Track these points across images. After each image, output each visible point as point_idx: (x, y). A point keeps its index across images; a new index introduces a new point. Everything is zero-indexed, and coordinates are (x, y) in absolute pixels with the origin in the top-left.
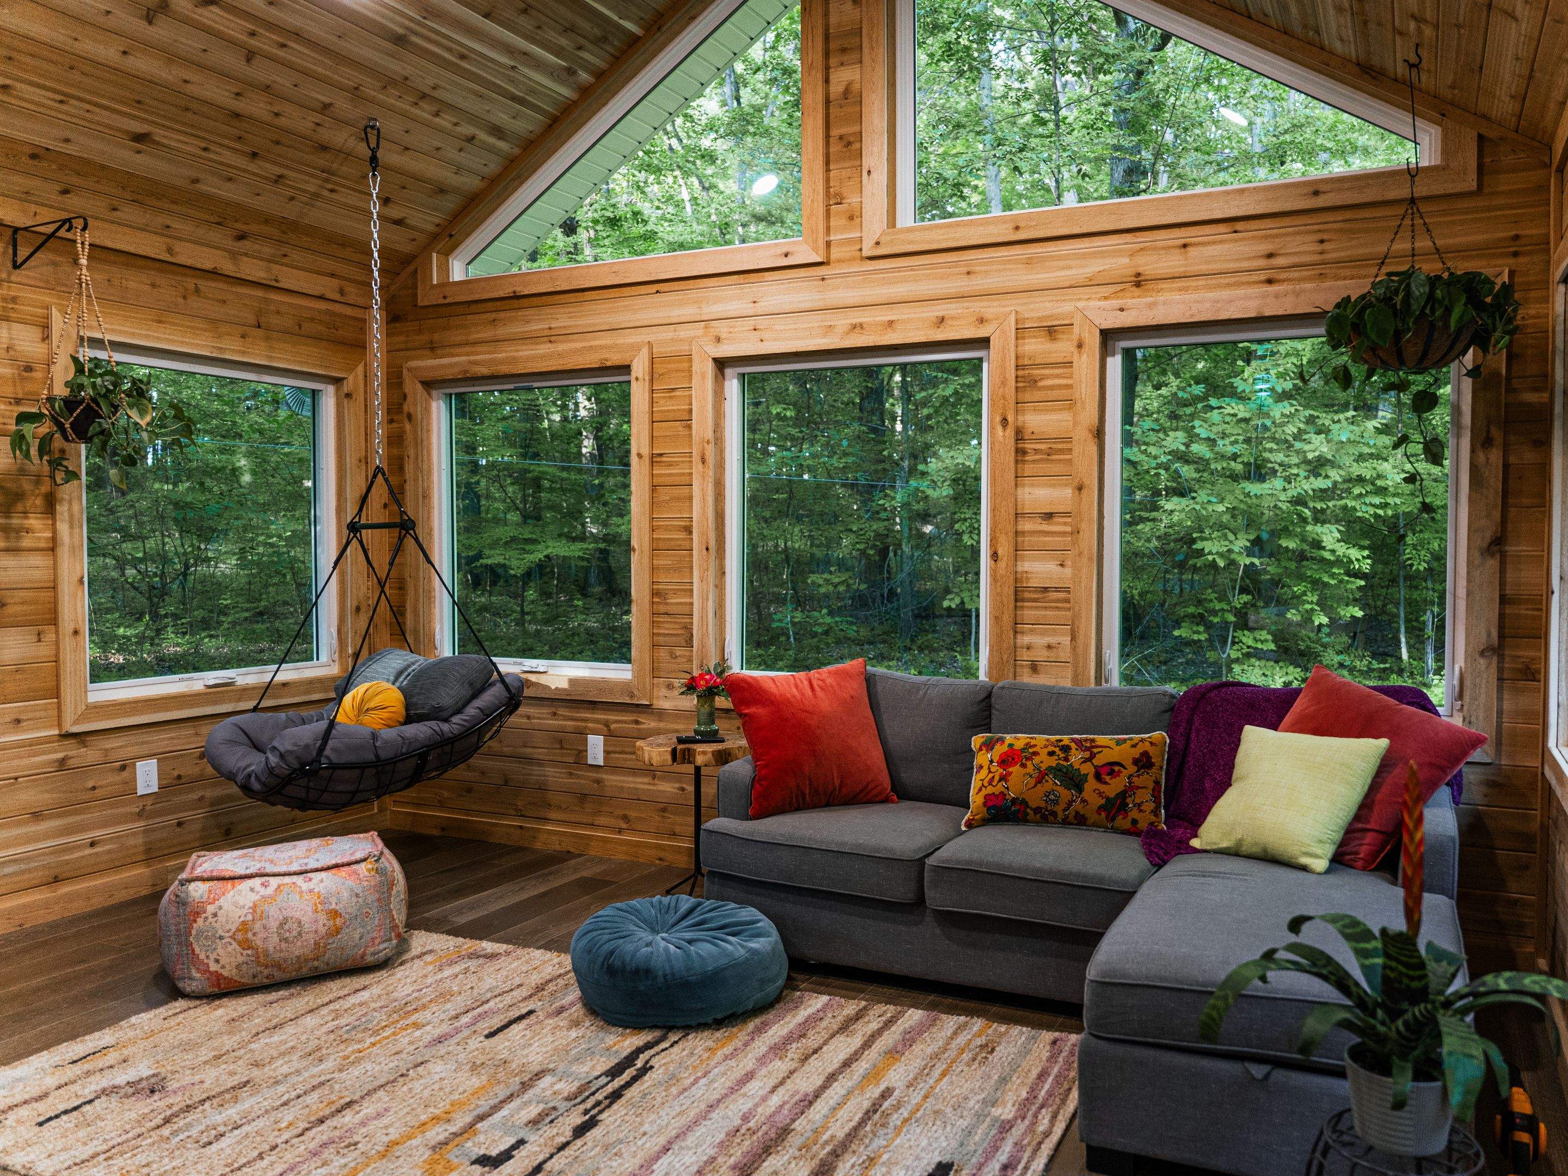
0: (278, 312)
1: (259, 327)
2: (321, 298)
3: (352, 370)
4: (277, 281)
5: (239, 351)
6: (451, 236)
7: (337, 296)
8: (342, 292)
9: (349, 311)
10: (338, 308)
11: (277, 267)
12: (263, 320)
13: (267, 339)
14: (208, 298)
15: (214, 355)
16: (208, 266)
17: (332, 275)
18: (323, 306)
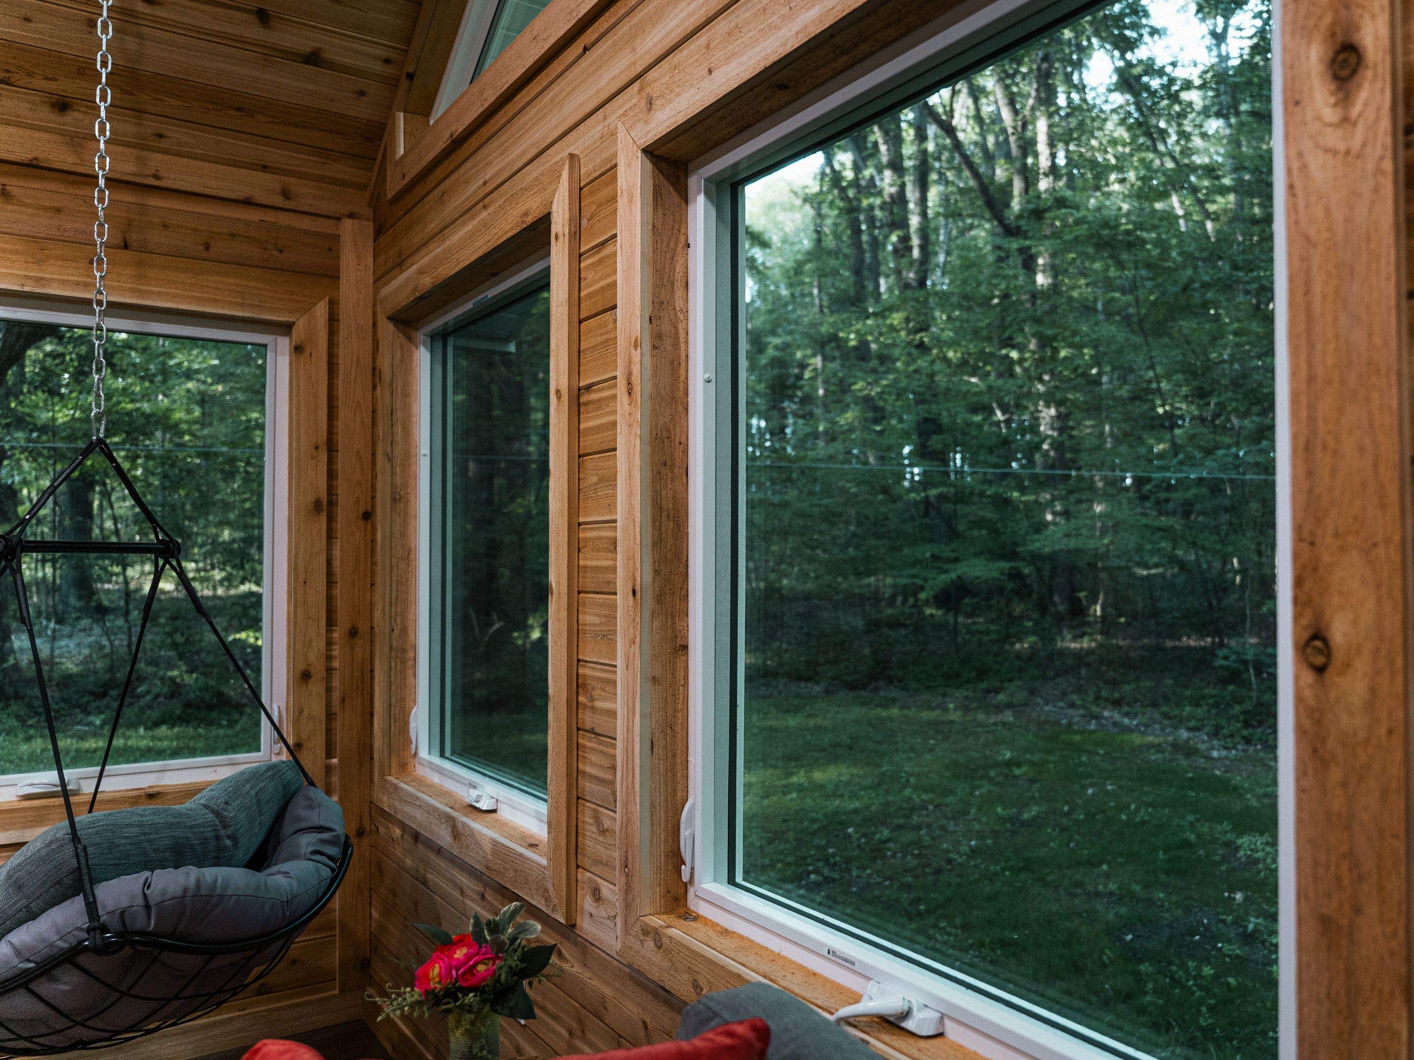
0: (165, 226)
1: (126, 247)
2: (247, 202)
3: (307, 309)
4: (156, 177)
5: (78, 284)
6: (410, 77)
7: (279, 201)
8: (286, 194)
9: (305, 223)
10: (284, 219)
11: (159, 157)
12: (133, 237)
13: (140, 264)
14: (27, 205)
15: (27, 289)
16: (21, 154)
17: (265, 168)
18: (254, 215)
